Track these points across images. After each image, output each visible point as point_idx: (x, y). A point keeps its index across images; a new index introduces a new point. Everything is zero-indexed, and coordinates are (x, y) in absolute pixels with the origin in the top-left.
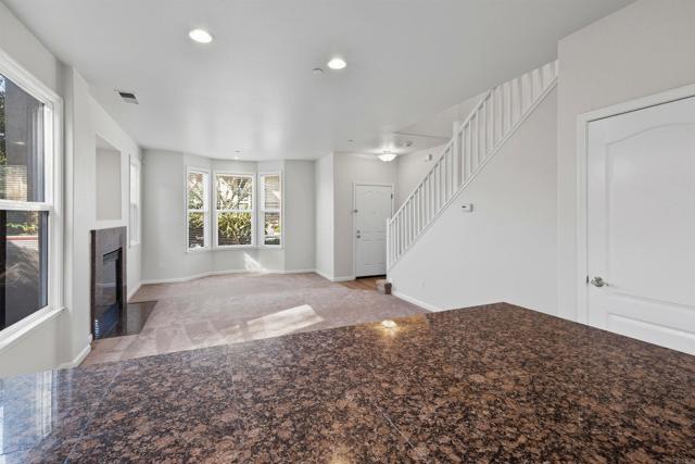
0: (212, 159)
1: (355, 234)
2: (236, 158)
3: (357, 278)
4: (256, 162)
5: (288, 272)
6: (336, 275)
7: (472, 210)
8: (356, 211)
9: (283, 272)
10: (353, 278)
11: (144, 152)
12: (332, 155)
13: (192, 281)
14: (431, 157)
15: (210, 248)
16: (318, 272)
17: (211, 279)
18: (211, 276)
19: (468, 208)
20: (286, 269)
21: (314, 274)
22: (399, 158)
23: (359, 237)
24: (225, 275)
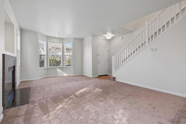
0: (48, 37)
1: (98, 62)
2: (57, 36)
3: (99, 76)
4: (62, 39)
5: (74, 75)
6: (92, 76)
7: (156, 50)
8: (98, 55)
9: (73, 75)
10: (97, 76)
11: (22, 30)
12: (91, 36)
13: (41, 79)
14: (123, 38)
15: (47, 68)
16: (84, 74)
17: (48, 78)
18: (47, 77)
19: (154, 49)
20: (74, 74)
21: (82, 76)
22: (113, 38)
23: (99, 63)
24: (53, 77)
